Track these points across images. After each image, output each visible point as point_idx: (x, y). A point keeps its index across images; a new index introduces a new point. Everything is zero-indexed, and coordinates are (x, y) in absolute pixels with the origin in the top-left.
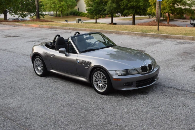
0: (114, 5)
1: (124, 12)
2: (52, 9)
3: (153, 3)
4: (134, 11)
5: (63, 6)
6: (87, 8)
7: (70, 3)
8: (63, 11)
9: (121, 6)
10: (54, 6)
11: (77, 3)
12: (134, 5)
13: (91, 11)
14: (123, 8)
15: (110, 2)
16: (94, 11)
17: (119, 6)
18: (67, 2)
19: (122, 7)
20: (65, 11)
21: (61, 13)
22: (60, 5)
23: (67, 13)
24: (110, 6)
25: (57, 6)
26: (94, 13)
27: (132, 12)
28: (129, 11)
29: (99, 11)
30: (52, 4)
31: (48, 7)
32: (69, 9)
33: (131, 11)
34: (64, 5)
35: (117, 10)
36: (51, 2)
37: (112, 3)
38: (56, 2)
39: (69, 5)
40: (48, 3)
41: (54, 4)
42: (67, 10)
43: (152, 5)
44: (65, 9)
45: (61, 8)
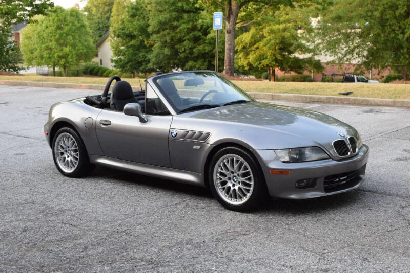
0: (167, 51)
1: (186, 64)
2: (43, 60)
3: (240, 46)
4: (206, 64)
5: (68, 55)
6: (115, 58)
7: (82, 49)
8: (68, 65)
9: (179, 52)
10: (48, 56)
11: (97, 49)
12: (206, 51)
13: (121, 64)
14: (183, 57)
15: (159, 45)
16: (127, 63)
17: (176, 53)
18: (77, 48)
19: (182, 55)
20: (72, 65)
21: (64, 69)
22: (61, 54)
23: (78, 71)
24: (159, 54)
25: (56, 56)
26: (127, 67)
27: (202, 66)
28: (196, 63)
29: (139, 63)
30: (43, 51)
31: (37, 57)
32: (81, 61)
33: (199, 63)
34: (70, 53)
35: (171, 62)
36: (43, 46)
37: (162, 47)
38: (53, 47)
39: (81, 53)
40: (36, 50)
41: (49, 51)
42: (77, 64)
43: (239, 51)
44: (71, 62)
45: (63, 60)
